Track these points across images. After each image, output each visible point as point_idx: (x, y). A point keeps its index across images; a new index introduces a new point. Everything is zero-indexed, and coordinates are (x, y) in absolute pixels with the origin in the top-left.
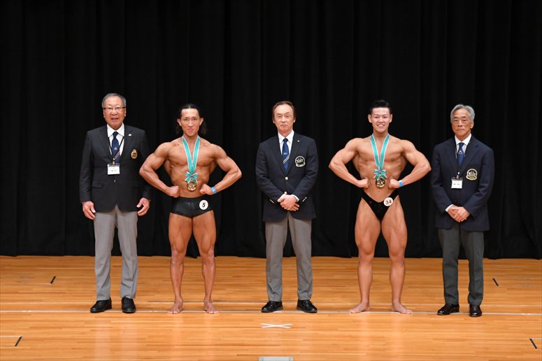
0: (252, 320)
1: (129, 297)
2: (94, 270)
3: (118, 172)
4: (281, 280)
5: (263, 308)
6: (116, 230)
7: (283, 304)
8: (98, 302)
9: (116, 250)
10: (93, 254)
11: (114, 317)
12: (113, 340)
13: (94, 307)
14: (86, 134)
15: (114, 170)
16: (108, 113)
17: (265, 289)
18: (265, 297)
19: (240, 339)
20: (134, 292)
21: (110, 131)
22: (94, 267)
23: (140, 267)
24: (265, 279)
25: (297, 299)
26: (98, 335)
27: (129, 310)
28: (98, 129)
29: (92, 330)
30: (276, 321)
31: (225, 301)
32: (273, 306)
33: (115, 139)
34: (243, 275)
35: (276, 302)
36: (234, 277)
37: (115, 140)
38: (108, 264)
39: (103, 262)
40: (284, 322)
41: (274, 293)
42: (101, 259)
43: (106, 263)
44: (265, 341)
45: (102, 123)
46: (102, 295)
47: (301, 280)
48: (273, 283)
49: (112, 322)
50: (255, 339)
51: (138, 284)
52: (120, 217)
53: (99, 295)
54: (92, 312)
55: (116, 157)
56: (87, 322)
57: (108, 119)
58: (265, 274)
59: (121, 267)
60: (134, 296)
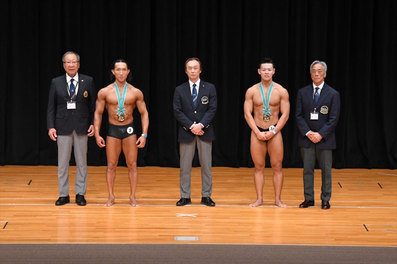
0: (169, 211)
1: (81, 194)
2: (57, 176)
3: (74, 107)
4: (190, 183)
5: (177, 203)
6: (73, 148)
7: (192, 200)
8: (60, 198)
9: (73, 162)
10: (57, 165)
11: (72, 208)
12: (72, 224)
13: (58, 201)
14: (51, 80)
15: (71, 106)
16: (67, 66)
17: (179, 189)
18: (178, 195)
19: (162, 224)
20: (85, 191)
21: (69, 79)
22: (57, 173)
23: (89, 174)
24: (179, 182)
25: (201, 197)
26: (60, 221)
27: (82, 203)
28: (59, 77)
29: (57, 218)
30: (187, 212)
31: (151, 198)
32: (184, 202)
33: (72, 83)
34: (164, 180)
35: (186, 199)
36: (157, 181)
37: (72, 85)
38: (67, 171)
39: (63, 170)
40: (192, 213)
41: (185, 192)
42: (62, 168)
43: (65, 170)
44: (179, 226)
45: (63, 73)
46: (63, 193)
47: (205, 184)
48: (185, 185)
49: (72, 212)
50: (172, 224)
51: (87, 185)
52: (76, 139)
53: (61, 193)
54: (56, 205)
55: (73, 96)
56: (54, 212)
57: (67, 70)
58: (179, 179)
59: (75, 173)
60: (85, 194)
